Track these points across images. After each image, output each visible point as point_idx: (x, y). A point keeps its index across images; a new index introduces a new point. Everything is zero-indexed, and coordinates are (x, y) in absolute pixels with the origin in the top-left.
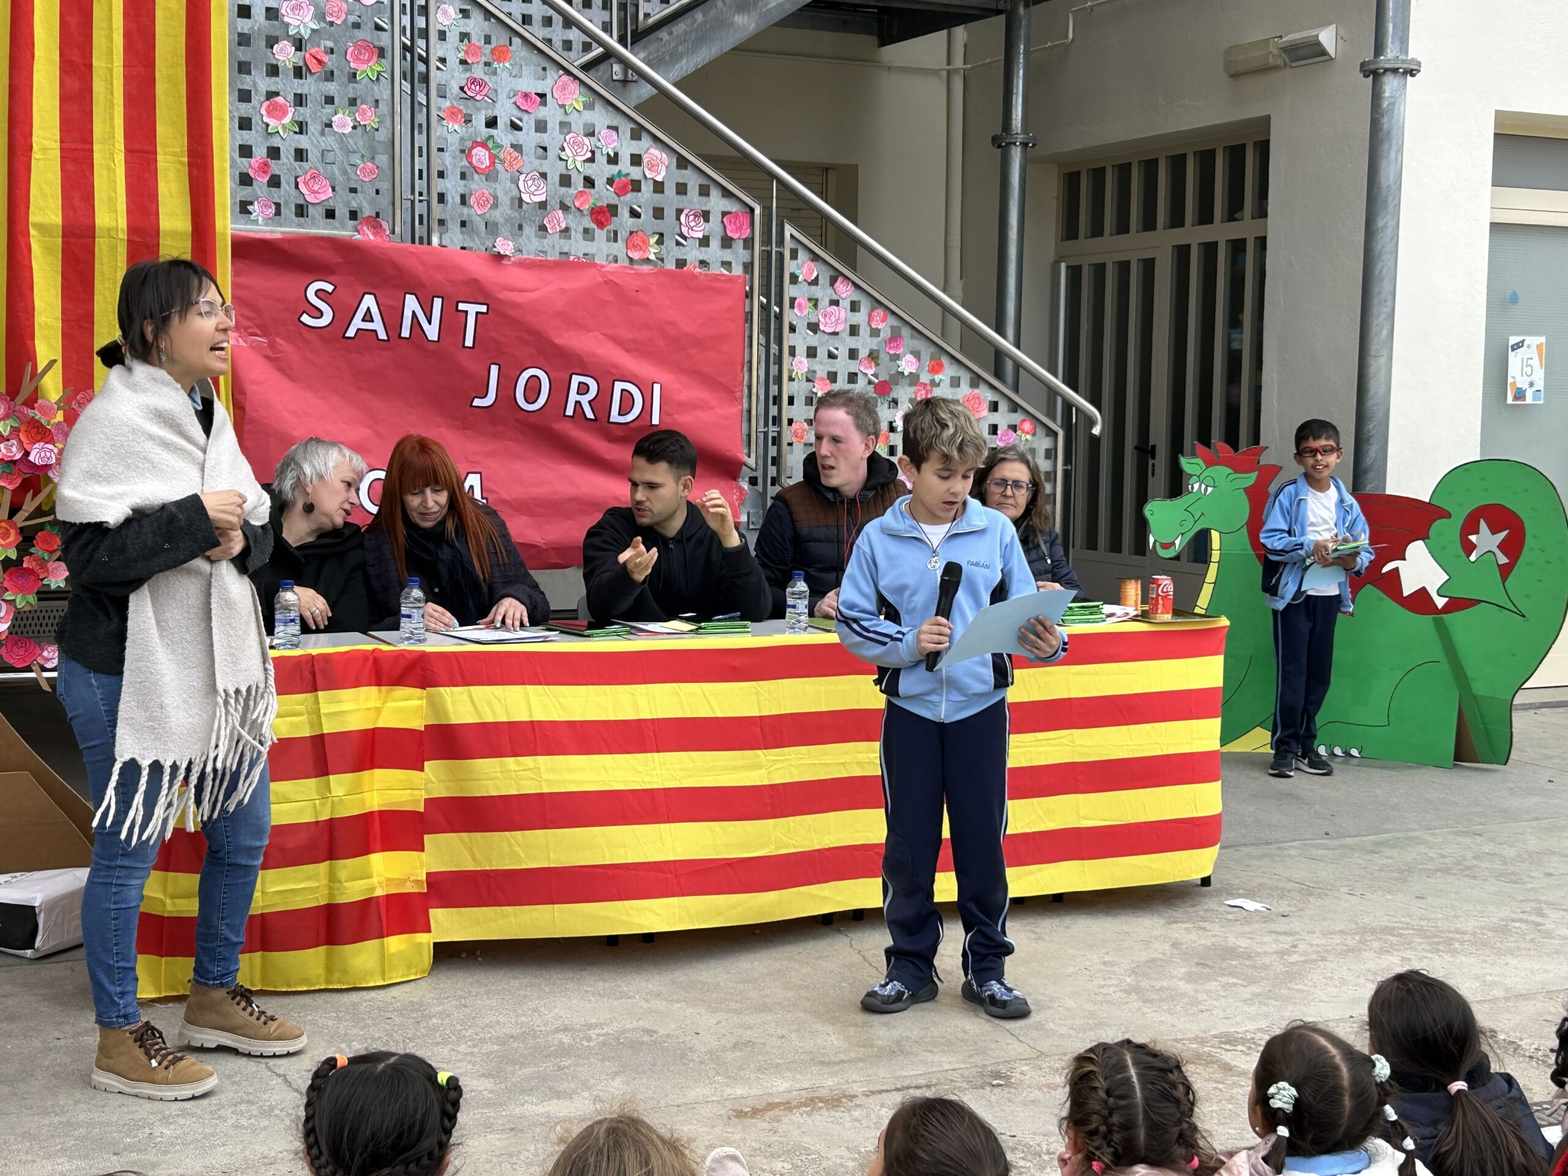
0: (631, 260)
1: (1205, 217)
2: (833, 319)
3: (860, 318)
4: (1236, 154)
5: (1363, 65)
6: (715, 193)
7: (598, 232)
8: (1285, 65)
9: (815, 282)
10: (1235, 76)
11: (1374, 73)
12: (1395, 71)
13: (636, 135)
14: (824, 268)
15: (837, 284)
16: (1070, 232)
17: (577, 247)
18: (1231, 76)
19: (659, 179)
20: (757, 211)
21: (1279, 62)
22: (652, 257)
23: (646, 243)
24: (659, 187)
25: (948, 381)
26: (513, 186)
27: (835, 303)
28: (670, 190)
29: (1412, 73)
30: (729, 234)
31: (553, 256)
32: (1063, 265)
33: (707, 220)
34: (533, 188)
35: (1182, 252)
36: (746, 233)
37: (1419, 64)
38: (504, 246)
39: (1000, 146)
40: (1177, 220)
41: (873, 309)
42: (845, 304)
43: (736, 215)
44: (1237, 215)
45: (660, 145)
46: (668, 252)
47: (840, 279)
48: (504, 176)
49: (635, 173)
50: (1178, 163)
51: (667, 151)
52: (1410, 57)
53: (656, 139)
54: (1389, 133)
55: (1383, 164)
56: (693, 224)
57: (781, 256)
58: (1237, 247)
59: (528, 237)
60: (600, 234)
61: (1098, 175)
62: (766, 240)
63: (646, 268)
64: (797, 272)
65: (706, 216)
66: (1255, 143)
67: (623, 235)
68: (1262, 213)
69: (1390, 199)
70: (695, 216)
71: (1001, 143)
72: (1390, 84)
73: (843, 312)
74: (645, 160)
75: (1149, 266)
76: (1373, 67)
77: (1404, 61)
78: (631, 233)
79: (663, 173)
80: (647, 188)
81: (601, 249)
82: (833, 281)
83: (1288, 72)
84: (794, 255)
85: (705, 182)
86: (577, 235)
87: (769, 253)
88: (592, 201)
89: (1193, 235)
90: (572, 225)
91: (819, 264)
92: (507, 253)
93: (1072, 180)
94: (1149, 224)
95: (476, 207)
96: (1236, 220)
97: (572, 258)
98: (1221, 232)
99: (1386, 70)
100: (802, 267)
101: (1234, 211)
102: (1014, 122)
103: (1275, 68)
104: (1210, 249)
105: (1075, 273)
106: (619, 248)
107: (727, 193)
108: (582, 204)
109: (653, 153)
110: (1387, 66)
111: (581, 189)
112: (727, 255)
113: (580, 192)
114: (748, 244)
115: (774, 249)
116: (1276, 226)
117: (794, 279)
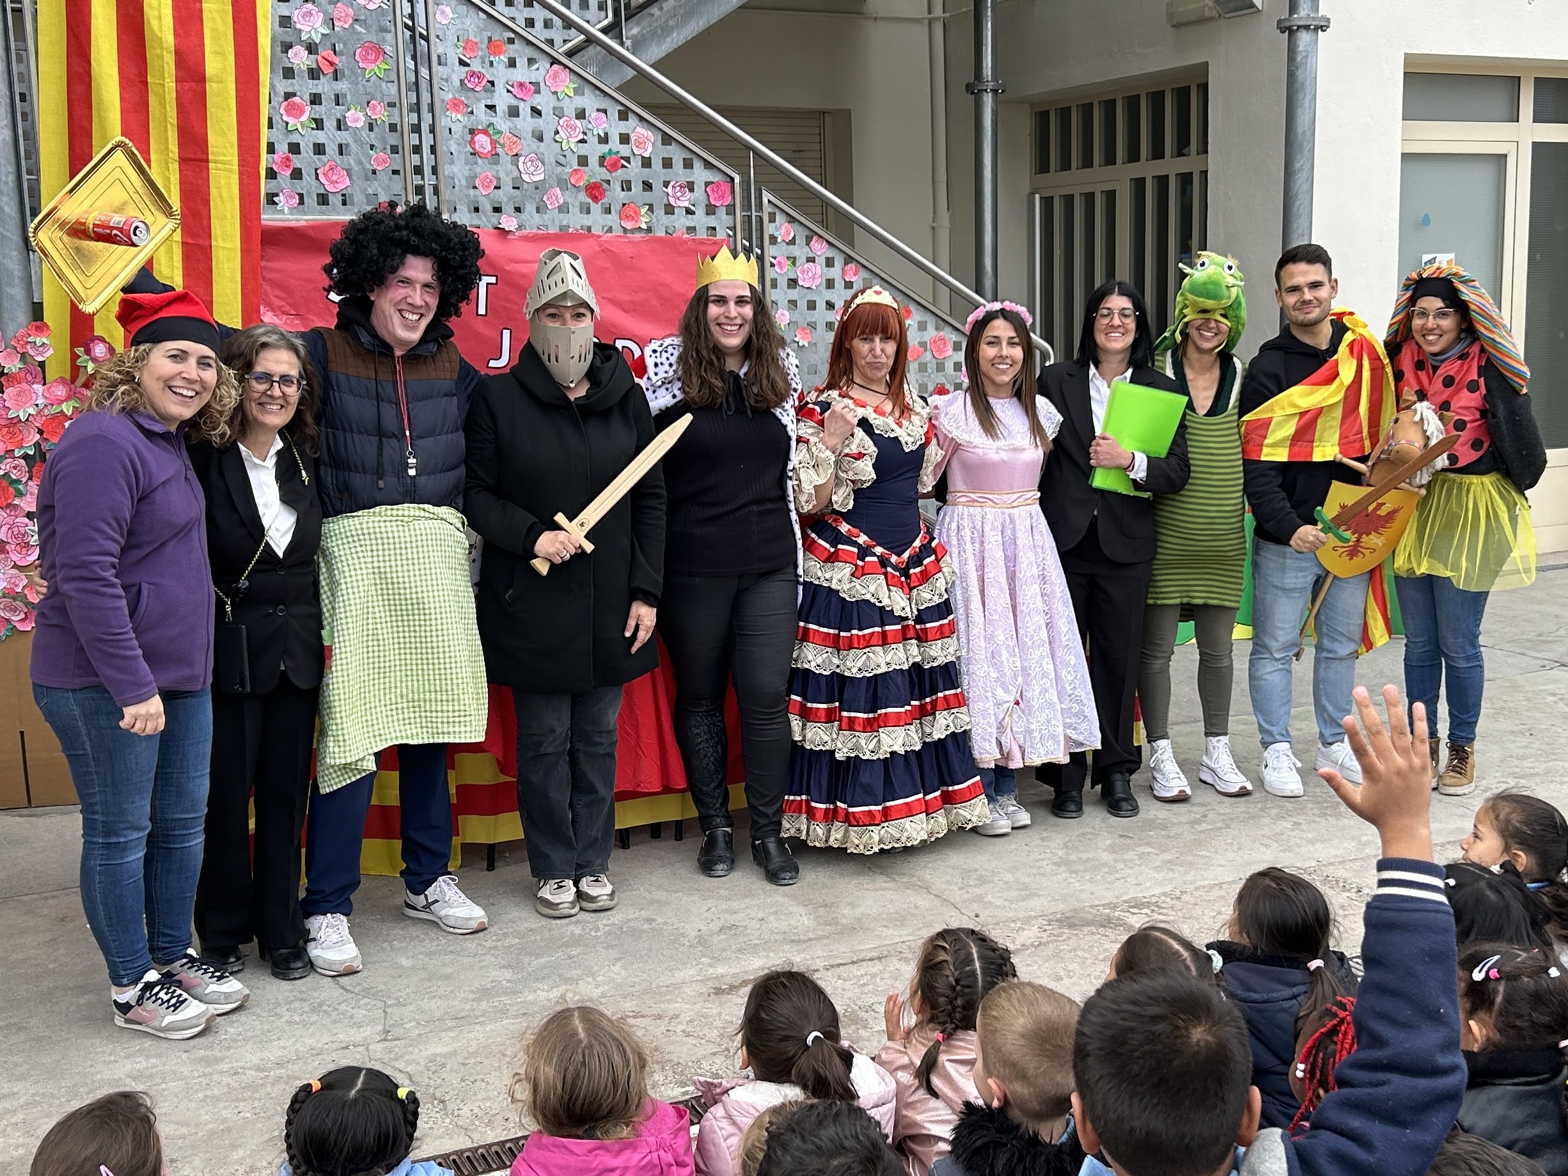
0: (625, 230)
1: (1158, 153)
2: (810, 274)
3: (835, 272)
4: (1183, 95)
5: (1279, 22)
6: (698, 165)
7: (593, 206)
8: (1220, 16)
9: (793, 242)
10: (1178, 26)
11: (1290, 30)
12: (1307, 27)
13: (623, 116)
14: (800, 228)
15: (812, 243)
16: (1043, 166)
17: (576, 221)
18: (1174, 26)
19: (646, 155)
20: (737, 180)
21: (1214, 13)
22: (644, 226)
23: (637, 213)
24: (647, 163)
25: (916, 325)
26: (514, 167)
27: (811, 260)
28: (657, 164)
29: (1323, 28)
30: (713, 202)
31: (553, 230)
32: (1037, 196)
33: (692, 190)
34: (532, 169)
35: (1139, 185)
36: (729, 201)
37: (1328, 20)
38: (509, 222)
39: (973, 93)
40: (1133, 156)
41: (846, 264)
42: (821, 261)
43: (718, 185)
44: (1185, 151)
45: (645, 124)
46: (658, 221)
47: (815, 238)
48: (505, 159)
49: (624, 150)
50: (1133, 103)
51: (652, 129)
52: (1321, 14)
53: (641, 119)
54: (1303, 84)
55: (1299, 112)
56: (679, 194)
57: (760, 220)
58: (1186, 179)
59: (529, 213)
60: (596, 208)
61: (1065, 113)
62: (747, 206)
63: (638, 236)
64: (776, 234)
65: (691, 186)
66: (1198, 85)
67: (616, 207)
68: (1204, 150)
69: (1305, 144)
70: (681, 186)
71: (974, 90)
72: (1304, 38)
73: (819, 268)
74: (633, 138)
75: (1111, 196)
76: (1287, 24)
77: (1314, 19)
78: (624, 205)
79: (650, 149)
80: (636, 163)
81: (597, 220)
82: (808, 240)
83: (1222, 22)
84: (772, 219)
85: (688, 155)
86: (574, 210)
87: (750, 217)
88: (586, 178)
89: (1148, 169)
90: (570, 201)
91: (796, 225)
92: (512, 229)
93: (1042, 119)
94: (1110, 160)
95: (480, 188)
96: (1184, 155)
97: (571, 230)
98: (1171, 166)
99: (1299, 27)
100: (780, 229)
101: (1182, 148)
102: (984, 71)
103: (1211, 19)
104: (1162, 182)
105: (1047, 203)
106: (613, 219)
107: (708, 165)
108: (578, 180)
109: (640, 132)
110: (1300, 23)
111: (576, 167)
112: (712, 221)
113: (575, 170)
114: (731, 210)
115: (754, 214)
116: (1215, 160)
117: (773, 240)
